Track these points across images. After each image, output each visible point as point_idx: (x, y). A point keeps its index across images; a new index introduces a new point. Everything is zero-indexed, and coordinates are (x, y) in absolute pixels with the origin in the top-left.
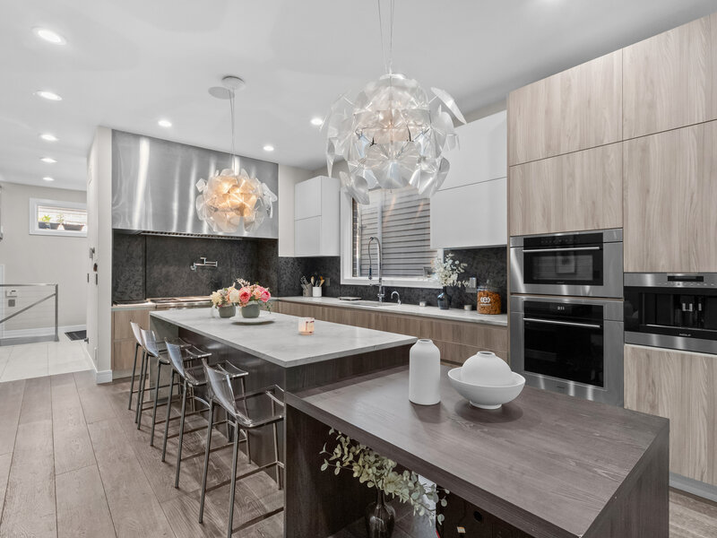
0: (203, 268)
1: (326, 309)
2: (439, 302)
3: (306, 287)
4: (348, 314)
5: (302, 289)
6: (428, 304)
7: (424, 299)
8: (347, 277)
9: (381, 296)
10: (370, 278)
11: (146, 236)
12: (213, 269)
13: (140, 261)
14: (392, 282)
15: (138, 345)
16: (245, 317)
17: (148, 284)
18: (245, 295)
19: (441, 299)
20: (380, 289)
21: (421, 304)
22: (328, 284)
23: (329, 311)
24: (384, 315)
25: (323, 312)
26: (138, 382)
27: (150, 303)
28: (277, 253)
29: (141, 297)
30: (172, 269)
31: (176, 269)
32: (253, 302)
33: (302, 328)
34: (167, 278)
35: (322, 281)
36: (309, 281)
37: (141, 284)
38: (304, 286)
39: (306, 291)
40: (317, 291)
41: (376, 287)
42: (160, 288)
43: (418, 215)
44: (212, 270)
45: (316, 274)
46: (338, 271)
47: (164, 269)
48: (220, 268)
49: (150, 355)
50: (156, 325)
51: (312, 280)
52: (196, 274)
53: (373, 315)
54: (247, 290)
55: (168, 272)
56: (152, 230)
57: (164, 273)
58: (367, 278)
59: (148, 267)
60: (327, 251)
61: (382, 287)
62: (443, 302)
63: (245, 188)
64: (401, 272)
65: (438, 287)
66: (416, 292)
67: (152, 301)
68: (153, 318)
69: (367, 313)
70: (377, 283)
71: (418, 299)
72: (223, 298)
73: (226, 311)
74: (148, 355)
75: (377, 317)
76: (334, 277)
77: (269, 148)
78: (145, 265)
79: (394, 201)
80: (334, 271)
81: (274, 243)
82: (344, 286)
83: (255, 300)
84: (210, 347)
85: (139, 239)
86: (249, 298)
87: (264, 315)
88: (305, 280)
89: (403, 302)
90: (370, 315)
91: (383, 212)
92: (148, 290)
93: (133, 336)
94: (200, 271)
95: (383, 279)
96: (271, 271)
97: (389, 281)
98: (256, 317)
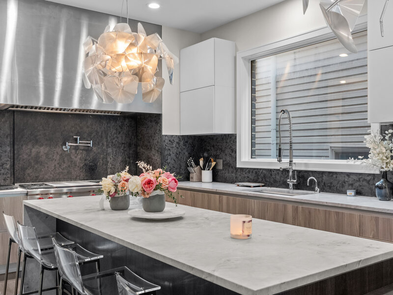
0: (76, 148)
1: (225, 197)
2: (377, 191)
3: (194, 171)
4: (254, 204)
5: (189, 173)
6: (358, 193)
7: (351, 186)
8: (244, 159)
9: (291, 182)
10: (280, 161)
11: (14, 111)
12: (88, 149)
13: (8, 141)
14: (306, 164)
15: (12, 241)
16: (148, 210)
17: (16, 167)
18: (149, 182)
19: (380, 188)
20: (291, 174)
21: (349, 192)
22: (220, 167)
23: (228, 200)
24: (304, 206)
25: (221, 201)
26: (14, 281)
27: (20, 190)
28: (160, 131)
29: (8, 182)
30: (43, 150)
31: (48, 149)
32: (158, 192)
33: (237, 230)
34: (37, 160)
35: (213, 164)
36: (197, 164)
37: (8, 166)
38: (190, 169)
39: (194, 175)
40: (207, 175)
41: (286, 171)
42: (29, 171)
43: (316, 85)
44: (86, 150)
45: (206, 155)
46: (234, 151)
47: (34, 150)
48: (95, 149)
49: (28, 256)
50: (30, 217)
51: (201, 162)
52: (69, 155)
53: (290, 207)
54: (149, 175)
55: (38, 153)
56: (18, 104)
57: (33, 154)
58: (275, 160)
59: (16, 147)
60: (221, 128)
61: (294, 171)
62: (383, 191)
63: (144, 46)
64: (314, 153)
65: (372, 172)
66: (341, 178)
67: (22, 186)
68: (28, 209)
69: (281, 203)
70: (286, 166)
71: (343, 186)
72: (116, 186)
73: (119, 203)
74: (26, 256)
75: (296, 210)
76: (228, 158)
77: (154, 6)
78: (13, 145)
79: (287, 70)
80: (228, 151)
81: (157, 118)
82: (242, 169)
83: (161, 189)
84: (100, 247)
85: (7, 115)
86: (154, 186)
87: (170, 209)
88: (193, 163)
89: (322, 190)
90: (285, 206)
91: (277, 82)
92: (17, 174)
93: (6, 230)
94: (73, 151)
95: (295, 160)
96: (153, 152)
97: (301, 163)
98: (160, 210)
